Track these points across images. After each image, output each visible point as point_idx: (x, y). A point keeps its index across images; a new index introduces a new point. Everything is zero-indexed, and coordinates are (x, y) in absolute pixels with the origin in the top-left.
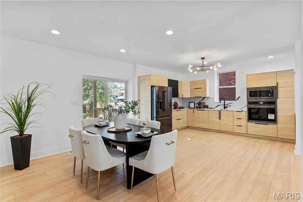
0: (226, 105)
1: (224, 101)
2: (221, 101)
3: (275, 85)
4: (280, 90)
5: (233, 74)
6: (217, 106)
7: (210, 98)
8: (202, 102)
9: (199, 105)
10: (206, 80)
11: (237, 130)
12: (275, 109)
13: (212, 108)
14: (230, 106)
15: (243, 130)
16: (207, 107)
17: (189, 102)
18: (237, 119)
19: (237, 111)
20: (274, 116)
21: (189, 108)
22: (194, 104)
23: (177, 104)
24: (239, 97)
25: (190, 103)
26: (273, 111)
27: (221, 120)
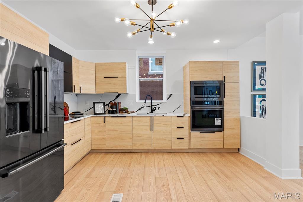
0: (153, 107)
1: (150, 101)
2: (147, 101)
3: (221, 79)
4: (227, 85)
5: (158, 62)
6: (140, 109)
7: (128, 95)
8: (116, 101)
9: (112, 107)
10: (125, 63)
11: (178, 145)
12: (222, 111)
13: (134, 112)
14: (159, 108)
15: (184, 145)
16: (125, 110)
17: (94, 103)
18: (177, 128)
19: (178, 116)
20: (221, 121)
21: (95, 114)
22: (104, 106)
23: (68, 106)
24: (171, 95)
25: (96, 104)
26: (220, 114)
27: (154, 133)
